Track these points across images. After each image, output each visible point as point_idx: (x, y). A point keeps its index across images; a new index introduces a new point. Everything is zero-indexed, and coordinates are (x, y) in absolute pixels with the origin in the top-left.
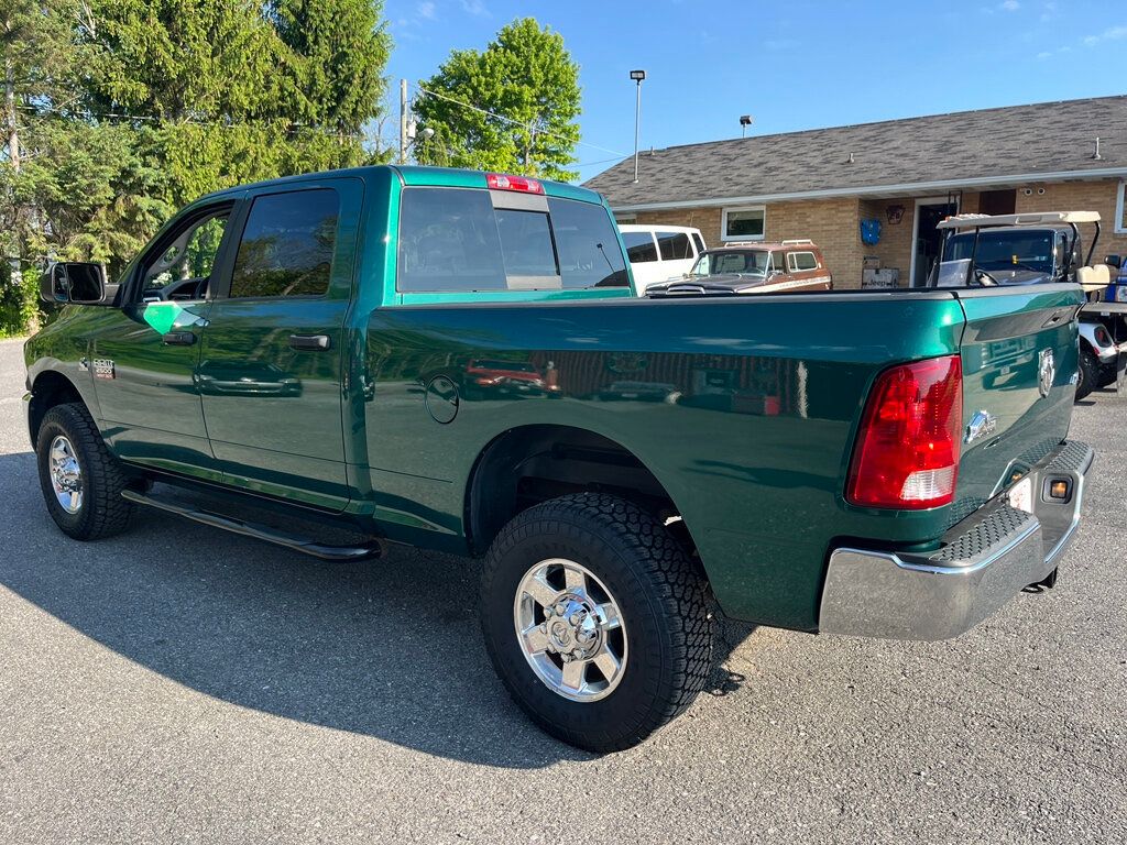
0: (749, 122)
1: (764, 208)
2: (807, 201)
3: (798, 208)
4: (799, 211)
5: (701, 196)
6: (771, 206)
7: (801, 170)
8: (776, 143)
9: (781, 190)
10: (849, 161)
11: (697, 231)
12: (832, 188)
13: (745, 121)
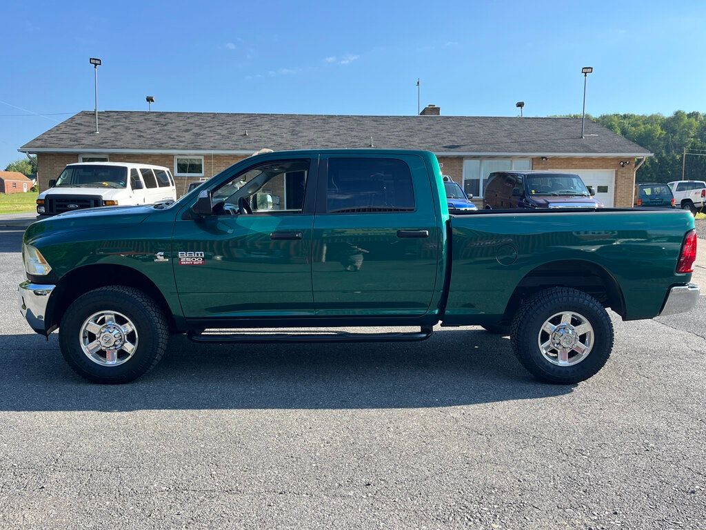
0: (152, 101)
1: (202, 158)
2: (230, 155)
3: (224, 159)
4: (225, 161)
5: (160, 147)
6: (207, 157)
7: (217, 137)
8: (188, 118)
9: (214, 148)
10: (245, 135)
11: (168, 169)
12: (246, 149)
13: (150, 99)
